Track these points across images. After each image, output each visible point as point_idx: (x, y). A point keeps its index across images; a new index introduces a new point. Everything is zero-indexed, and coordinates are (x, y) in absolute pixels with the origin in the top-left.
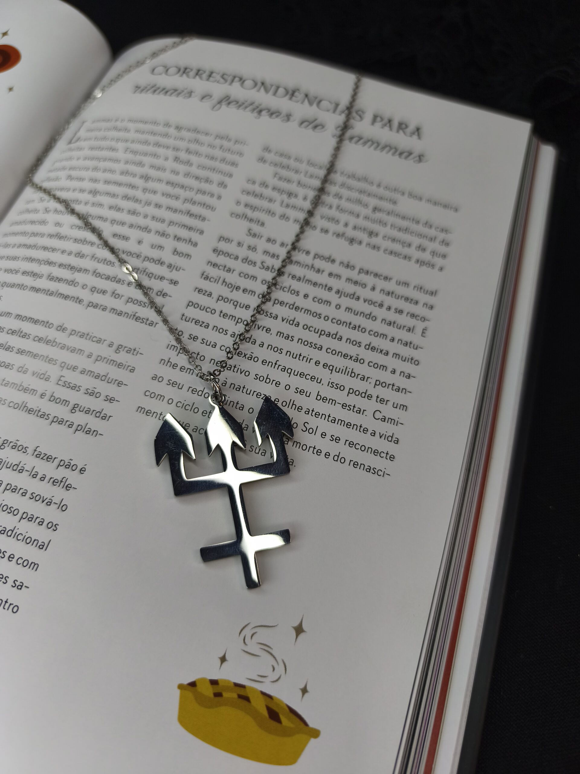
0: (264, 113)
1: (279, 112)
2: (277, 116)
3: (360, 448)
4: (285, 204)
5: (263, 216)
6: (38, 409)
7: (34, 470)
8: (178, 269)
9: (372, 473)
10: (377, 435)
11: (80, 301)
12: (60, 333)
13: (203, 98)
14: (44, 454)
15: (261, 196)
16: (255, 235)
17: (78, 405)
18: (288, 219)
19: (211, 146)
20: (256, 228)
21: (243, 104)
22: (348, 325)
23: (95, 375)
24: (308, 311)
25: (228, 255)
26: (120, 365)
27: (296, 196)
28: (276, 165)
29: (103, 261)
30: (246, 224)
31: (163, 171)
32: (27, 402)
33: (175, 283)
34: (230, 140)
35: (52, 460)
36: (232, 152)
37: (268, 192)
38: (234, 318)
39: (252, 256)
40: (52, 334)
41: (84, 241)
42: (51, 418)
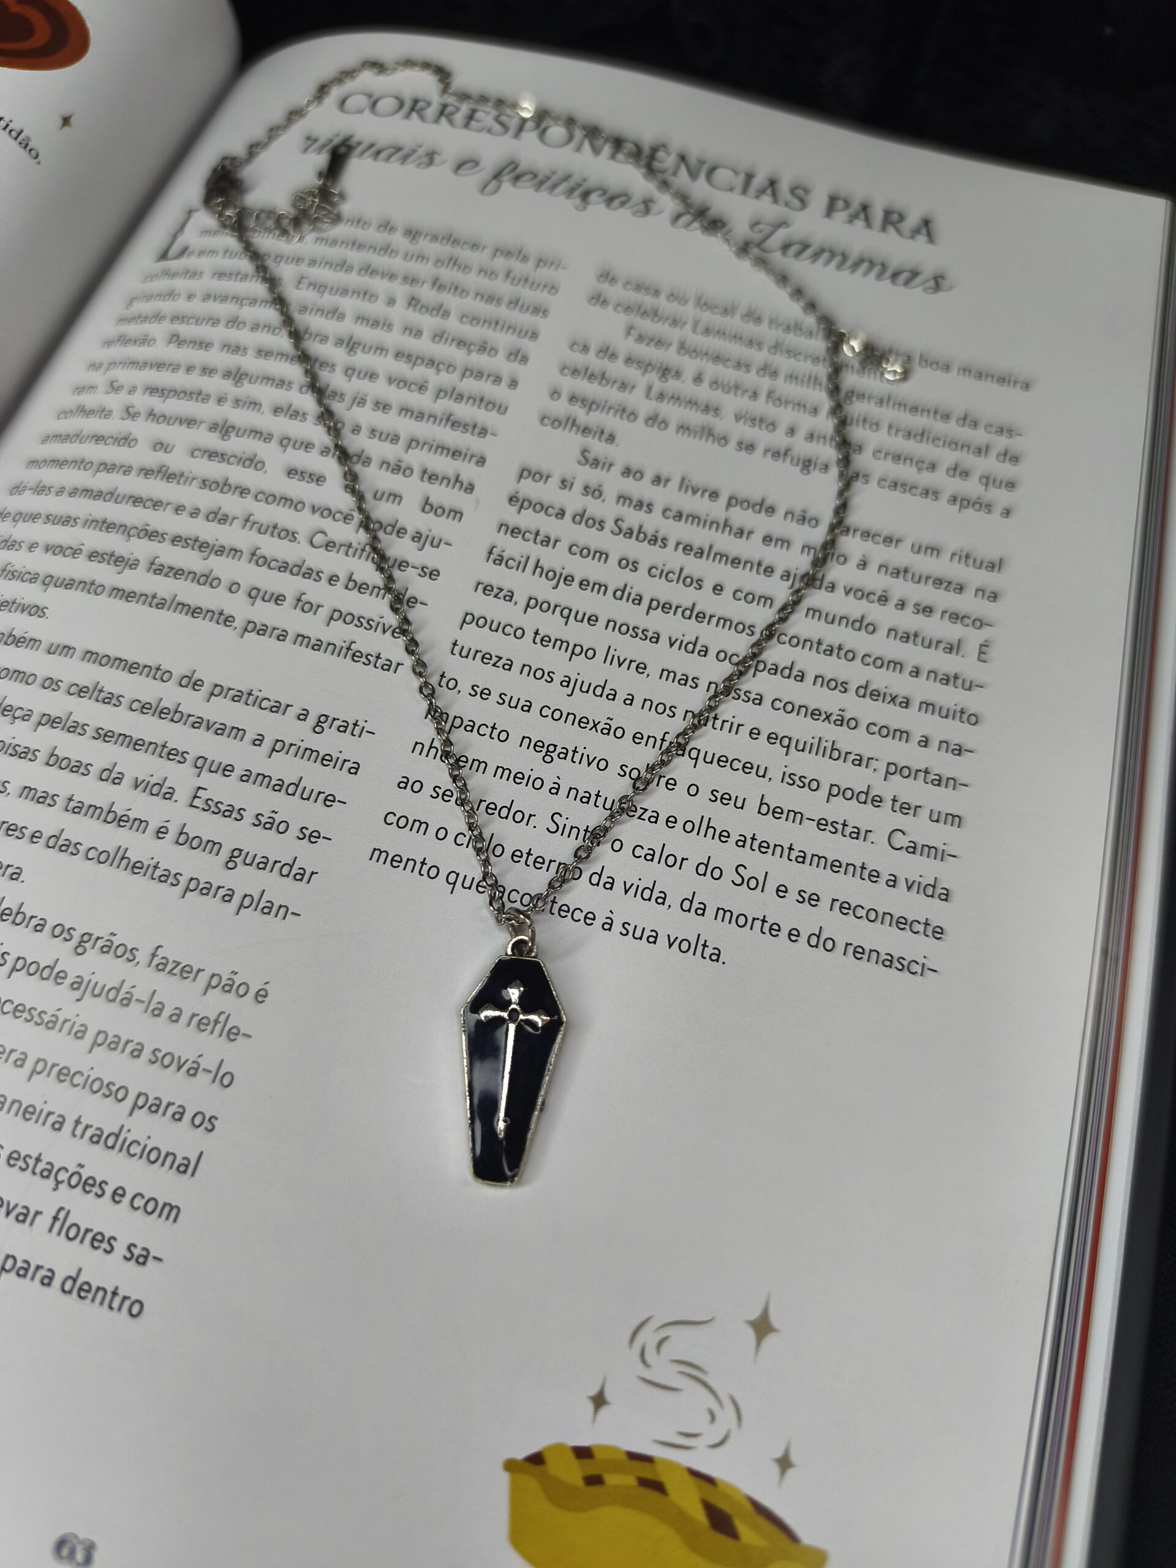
0: (594, 197)
1: (626, 195)
2: (623, 204)
3: (864, 916)
4: (654, 392)
5: (610, 421)
6: (153, 863)
7: (156, 999)
8: (435, 543)
9: (896, 968)
10: (902, 884)
11: (228, 620)
12: (188, 691)
13: (459, 167)
14: (174, 961)
15: (602, 378)
16: (596, 463)
17: (241, 851)
18: (664, 424)
19: (488, 272)
20: (599, 448)
21: (548, 178)
22: (815, 646)
23: (273, 782)
24: (724, 621)
25: (542, 508)
26: (326, 760)
27: (678, 374)
28: (628, 309)
29: (270, 529)
30: (575, 441)
31: (385, 328)
32: (127, 849)
33: (434, 574)
34: (525, 259)
35: (192, 976)
36: (533, 284)
37: (617, 369)
38: (565, 644)
39: (594, 508)
40: (170, 694)
41: (225, 484)
42: (183, 880)
